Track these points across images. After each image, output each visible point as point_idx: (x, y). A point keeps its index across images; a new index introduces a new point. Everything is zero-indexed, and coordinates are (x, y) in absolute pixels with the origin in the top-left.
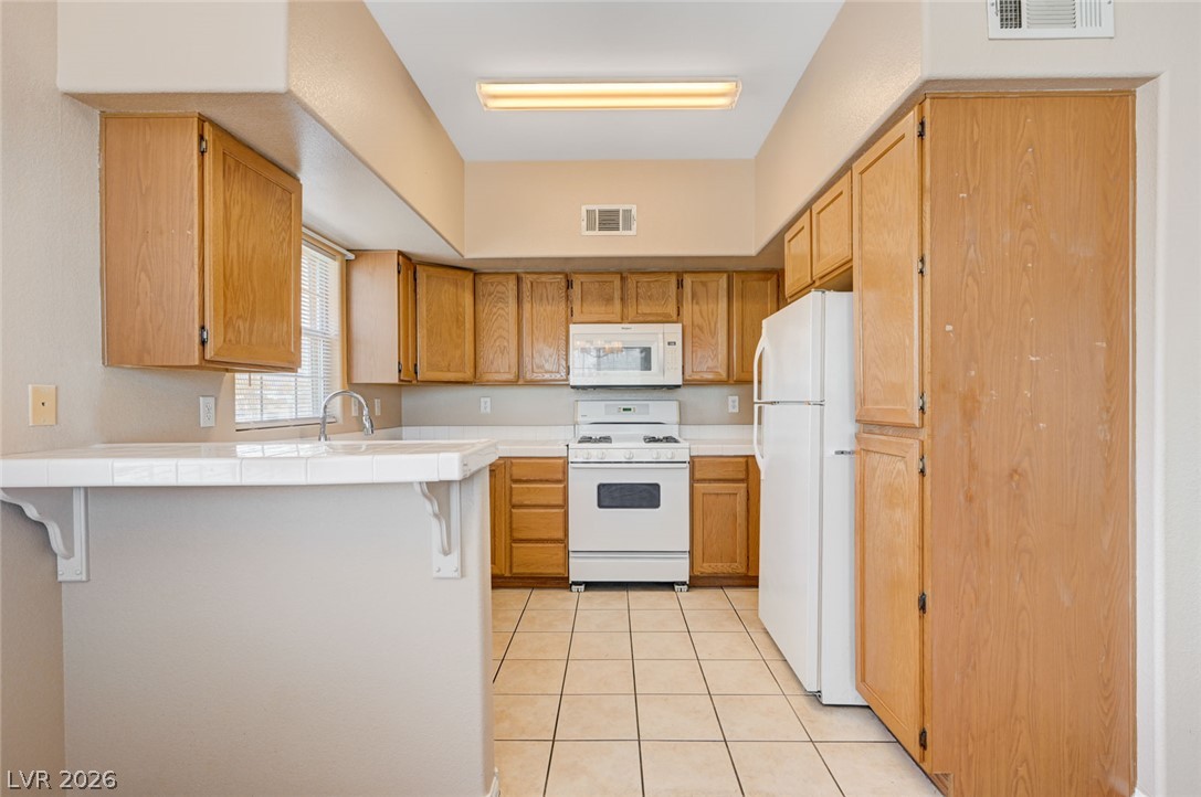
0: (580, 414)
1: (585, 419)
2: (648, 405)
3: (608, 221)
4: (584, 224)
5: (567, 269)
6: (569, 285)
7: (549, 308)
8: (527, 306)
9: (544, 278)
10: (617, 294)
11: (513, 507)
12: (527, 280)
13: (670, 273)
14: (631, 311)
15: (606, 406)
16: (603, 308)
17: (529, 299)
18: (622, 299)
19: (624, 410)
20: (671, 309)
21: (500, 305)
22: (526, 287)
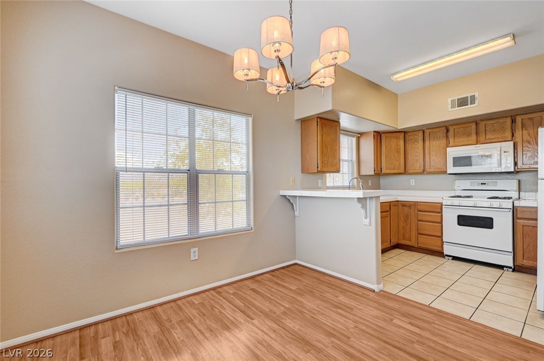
0: (456, 186)
1: (458, 188)
2: (497, 182)
3: (463, 102)
4: (450, 106)
5: (447, 125)
6: (448, 131)
7: (438, 142)
8: (427, 143)
9: (435, 130)
10: (474, 131)
11: (419, 221)
12: (427, 132)
13: (506, 117)
14: (482, 138)
15: (471, 182)
16: (466, 139)
17: (428, 139)
18: (477, 134)
19: (481, 184)
20: (508, 134)
21: (416, 143)
22: (427, 135)
